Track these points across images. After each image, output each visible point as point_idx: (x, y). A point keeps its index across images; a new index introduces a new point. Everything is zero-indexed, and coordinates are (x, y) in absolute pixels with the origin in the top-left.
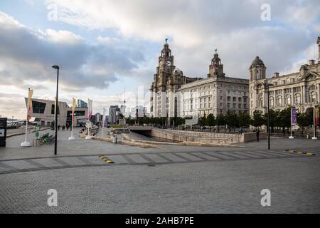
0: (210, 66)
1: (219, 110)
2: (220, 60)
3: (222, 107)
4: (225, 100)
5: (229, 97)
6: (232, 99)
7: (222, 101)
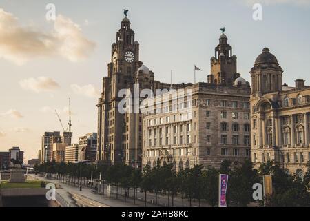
0: (213, 60)
1: (206, 151)
2: (230, 48)
3: (210, 144)
4: (216, 129)
5: (224, 125)
6: (230, 127)
7: (210, 132)
